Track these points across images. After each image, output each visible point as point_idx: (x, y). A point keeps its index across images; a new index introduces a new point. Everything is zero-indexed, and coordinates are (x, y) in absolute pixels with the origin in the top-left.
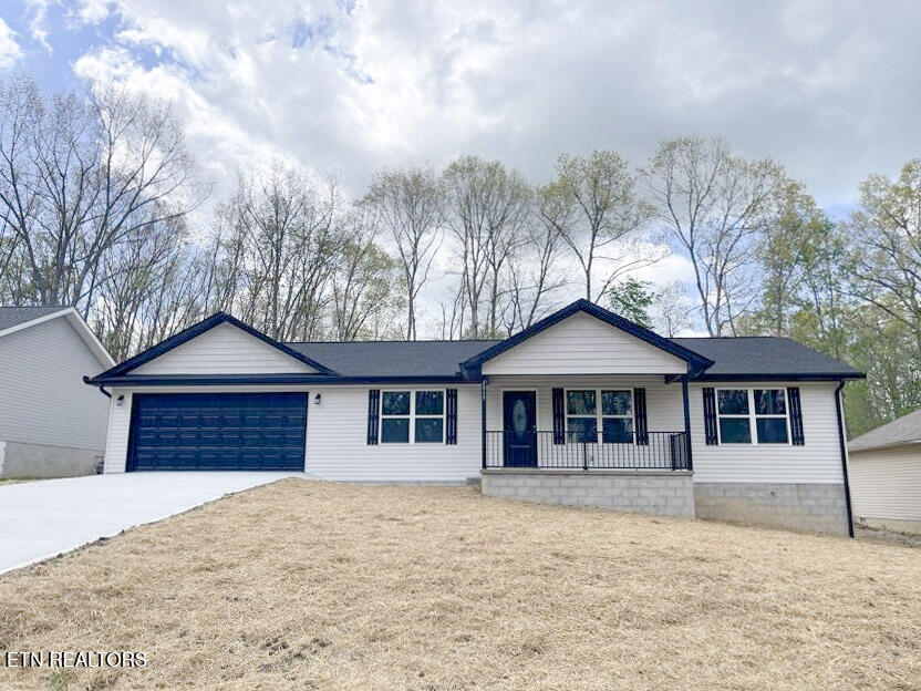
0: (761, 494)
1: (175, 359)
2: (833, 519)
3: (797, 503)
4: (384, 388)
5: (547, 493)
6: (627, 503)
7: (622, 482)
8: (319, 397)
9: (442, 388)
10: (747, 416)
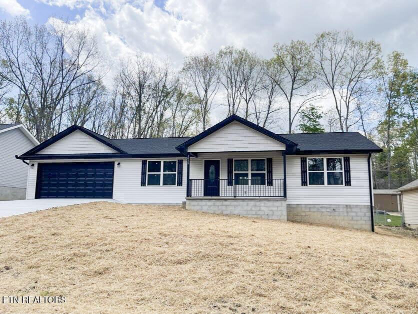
0: (328, 210)
1: (55, 147)
2: (364, 222)
3: (346, 214)
4: (149, 160)
5: (216, 208)
6: (254, 213)
7: (252, 203)
8: (119, 164)
9: (176, 159)
10: (322, 171)
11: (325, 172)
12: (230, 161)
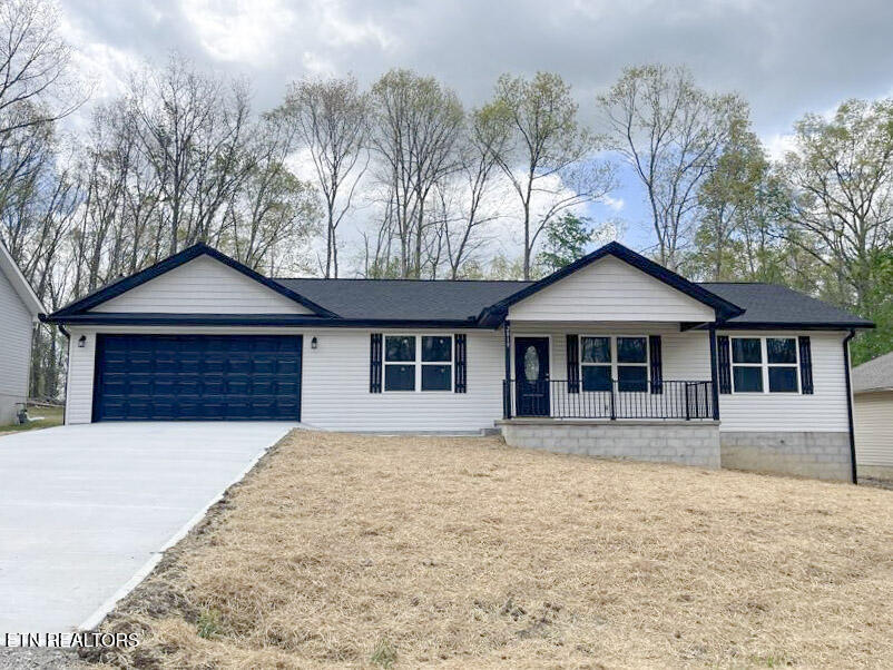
0: (771, 443)
1: (141, 295)
2: (837, 466)
3: (804, 452)
4: (387, 333)
5: (574, 444)
6: (655, 453)
7: (649, 432)
8: (315, 340)
9: (450, 333)
10: (759, 365)
11: (765, 365)
12: (572, 341)
